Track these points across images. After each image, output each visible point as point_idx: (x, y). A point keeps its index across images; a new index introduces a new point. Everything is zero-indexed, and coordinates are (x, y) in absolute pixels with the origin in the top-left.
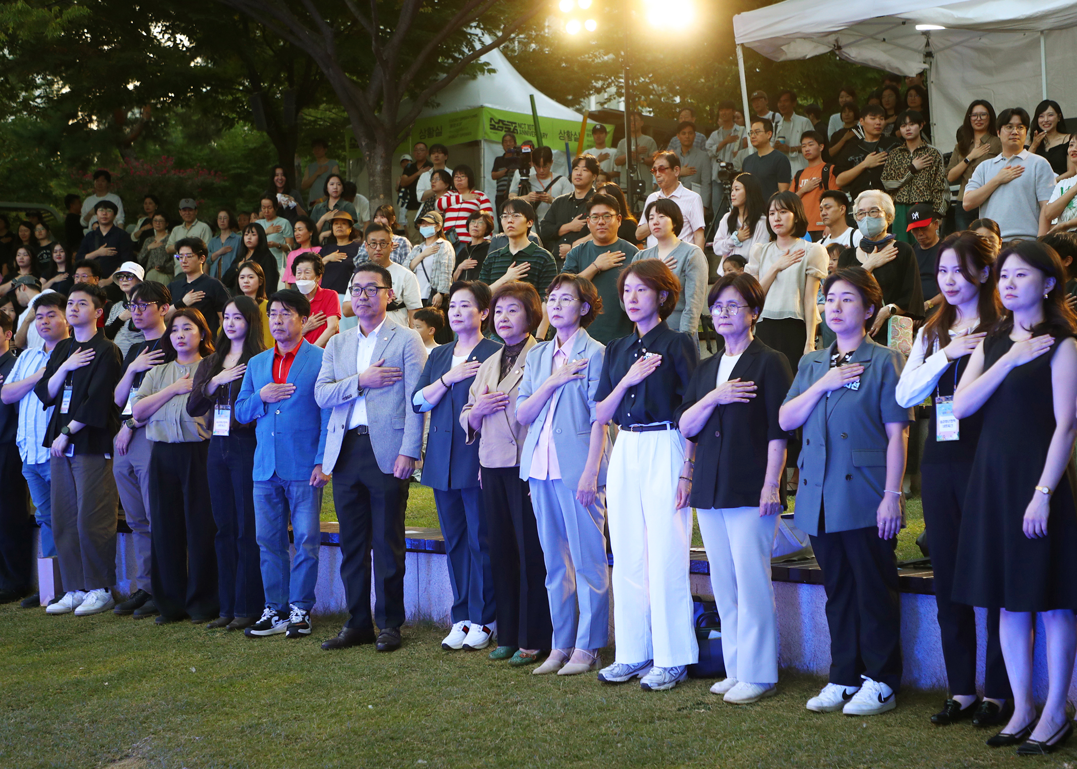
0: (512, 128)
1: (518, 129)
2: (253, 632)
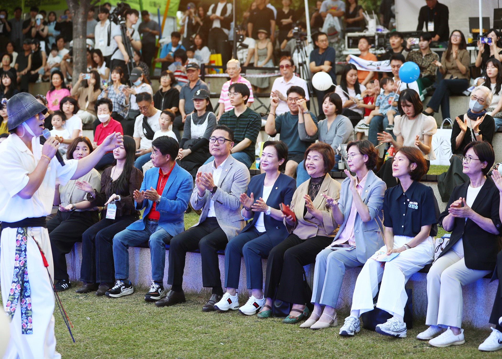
2: (110, 295)
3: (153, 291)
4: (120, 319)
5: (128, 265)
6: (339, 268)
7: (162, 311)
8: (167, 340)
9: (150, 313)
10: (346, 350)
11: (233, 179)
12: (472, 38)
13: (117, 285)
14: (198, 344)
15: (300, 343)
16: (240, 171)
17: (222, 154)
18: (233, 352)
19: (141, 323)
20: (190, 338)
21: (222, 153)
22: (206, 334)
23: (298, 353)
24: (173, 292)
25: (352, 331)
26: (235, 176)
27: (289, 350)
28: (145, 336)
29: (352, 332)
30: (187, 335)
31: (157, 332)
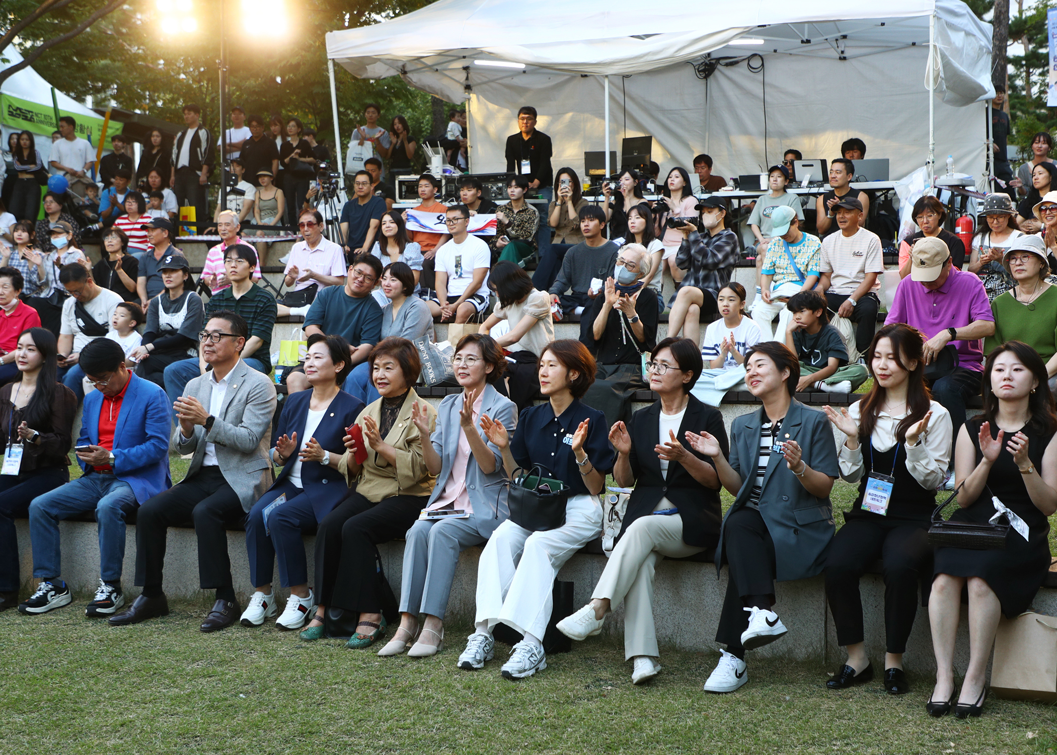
0: (29, 116)
1: (35, 118)
2: (29, 609)
3: (102, 599)
4: (44, 656)
5: (58, 554)
6: (450, 550)
7: (125, 636)
8: (138, 695)
9: (101, 641)
10: (470, 698)
11: (247, 400)
12: (589, 183)
13: (40, 590)
14: (199, 700)
15: (384, 687)
16: (259, 387)
17: (220, 359)
18: (266, 712)
19: (86, 663)
20: (181, 688)
21: (218, 356)
22: (210, 677)
23: (384, 708)
24: (145, 598)
25: (480, 660)
26: (250, 396)
27: (367, 704)
28: (94, 687)
29: (479, 662)
30: (174, 682)
31: (118, 678)
